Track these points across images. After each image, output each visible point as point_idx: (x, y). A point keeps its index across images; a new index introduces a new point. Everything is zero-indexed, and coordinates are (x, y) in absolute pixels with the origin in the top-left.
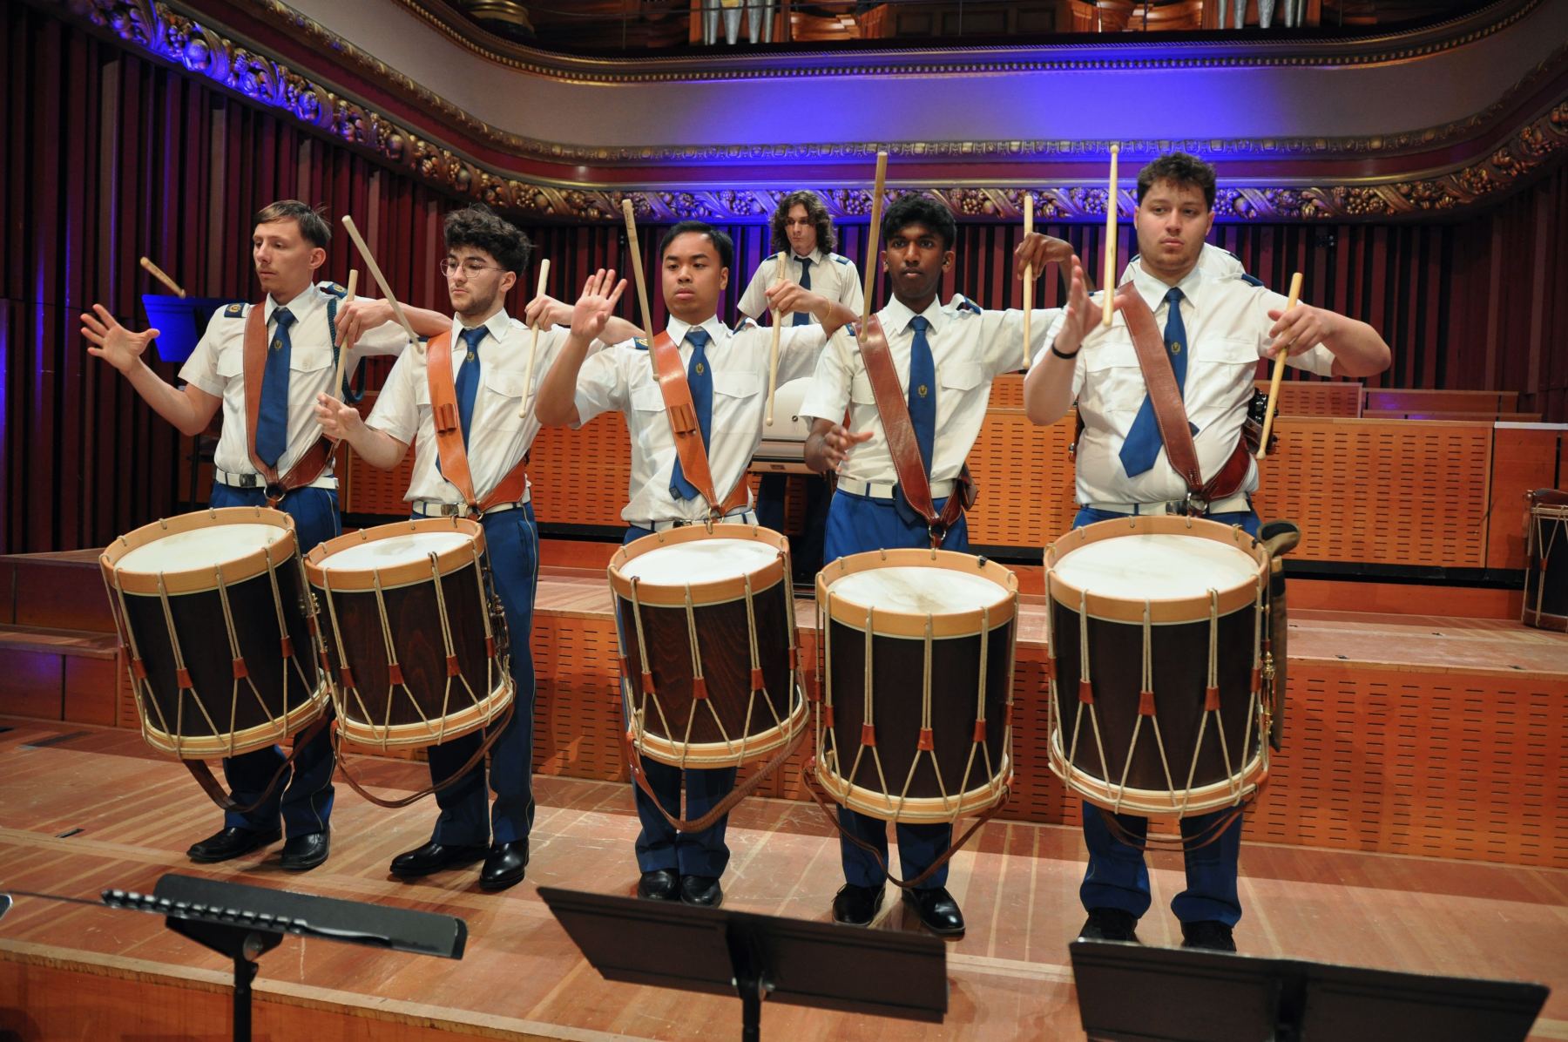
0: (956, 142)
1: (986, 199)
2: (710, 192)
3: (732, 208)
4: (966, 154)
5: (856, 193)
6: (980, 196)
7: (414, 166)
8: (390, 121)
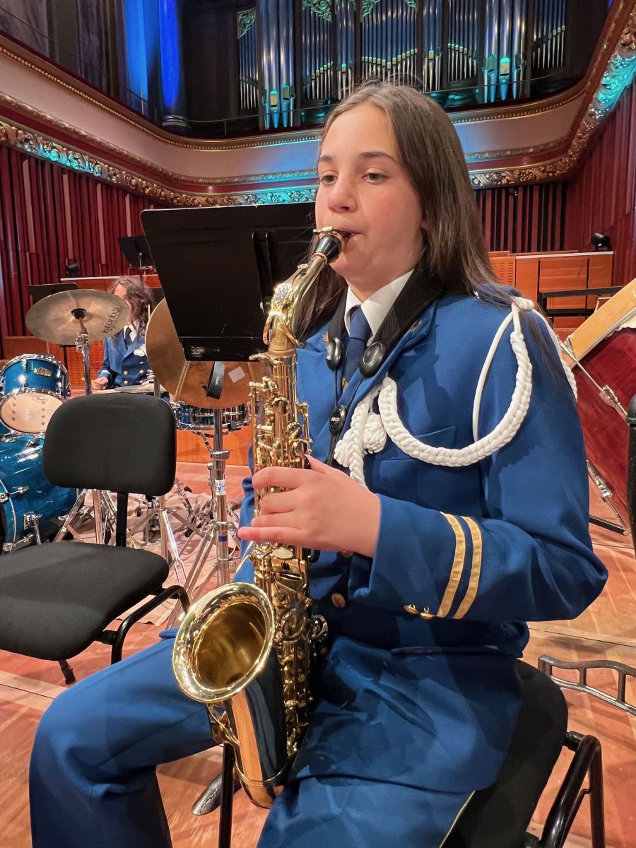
2: (263, 194)
7: (142, 191)
8: (131, 174)
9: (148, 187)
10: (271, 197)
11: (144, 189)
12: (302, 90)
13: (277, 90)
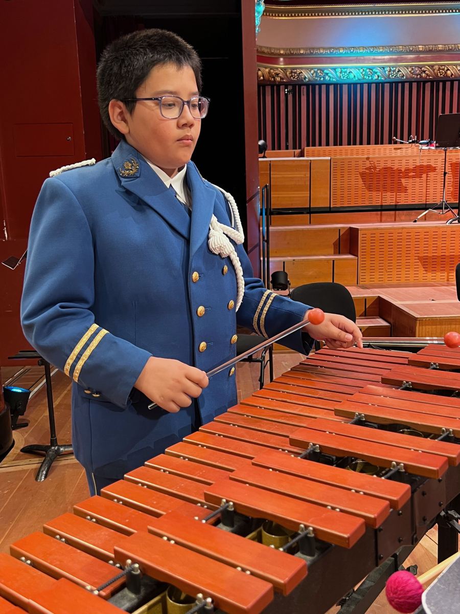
0: (435, 45)
1: (448, 70)
2: (332, 69)
3: (341, 76)
4: (440, 50)
5: (394, 69)
6: (446, 69)
10: (341, 73)
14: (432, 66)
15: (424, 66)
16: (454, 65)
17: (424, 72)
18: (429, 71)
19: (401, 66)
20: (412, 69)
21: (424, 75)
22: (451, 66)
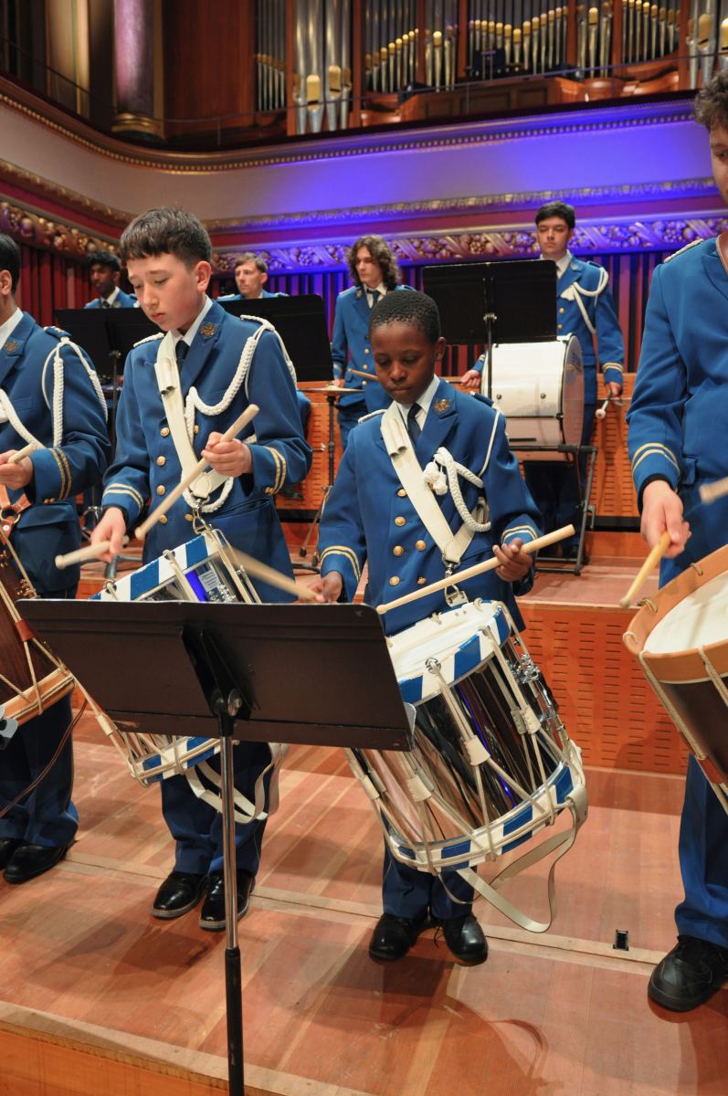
0: (463, 199)
1: (487, 241)
2: (282, 250)
3: (298, 261)
4: (471, 208)
6: (483, 240)
7: (47, 241)
8: (22, 209)
9: (59, 234)
10: (298, 256)
11: (51, 238)
12: (363, 75)
13: (319, 74)
14: (456, 236)
15: (443, 236)
16: (499, 233)
17: (444, 246)
18: (452, 245)
19: (402, 238)
20: (422, 243)
21: (444, 252)
22: (492, 235)
